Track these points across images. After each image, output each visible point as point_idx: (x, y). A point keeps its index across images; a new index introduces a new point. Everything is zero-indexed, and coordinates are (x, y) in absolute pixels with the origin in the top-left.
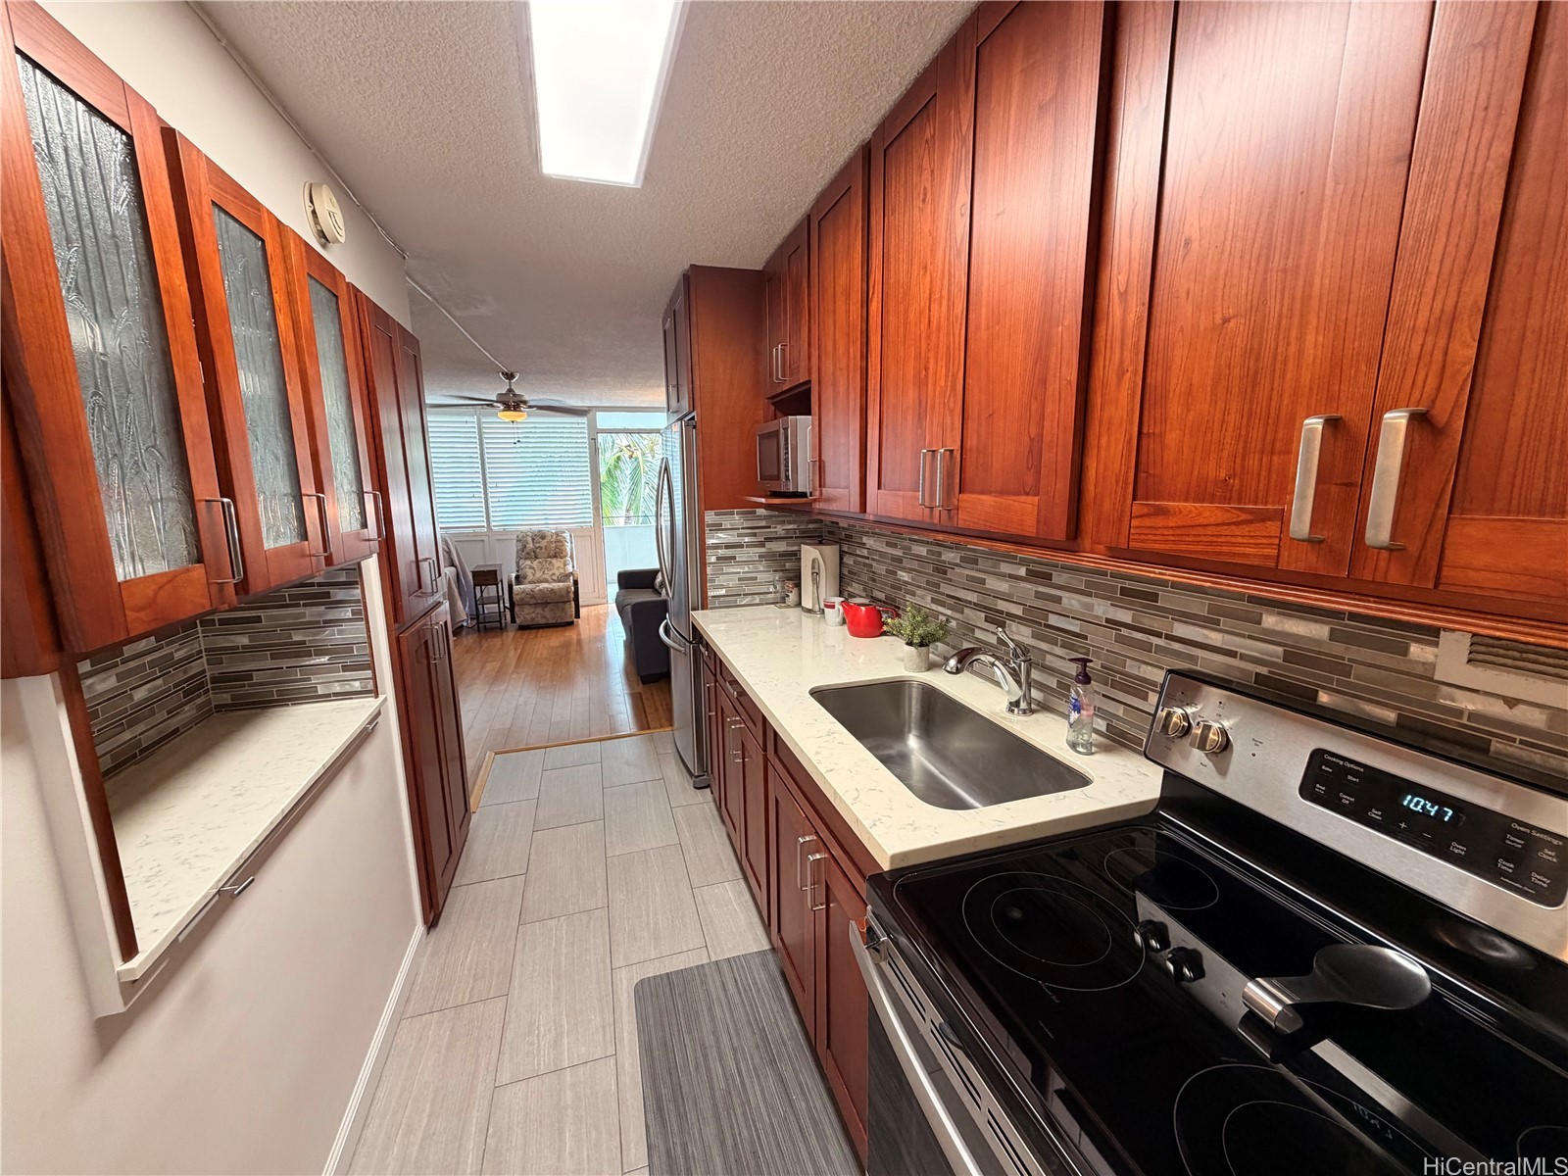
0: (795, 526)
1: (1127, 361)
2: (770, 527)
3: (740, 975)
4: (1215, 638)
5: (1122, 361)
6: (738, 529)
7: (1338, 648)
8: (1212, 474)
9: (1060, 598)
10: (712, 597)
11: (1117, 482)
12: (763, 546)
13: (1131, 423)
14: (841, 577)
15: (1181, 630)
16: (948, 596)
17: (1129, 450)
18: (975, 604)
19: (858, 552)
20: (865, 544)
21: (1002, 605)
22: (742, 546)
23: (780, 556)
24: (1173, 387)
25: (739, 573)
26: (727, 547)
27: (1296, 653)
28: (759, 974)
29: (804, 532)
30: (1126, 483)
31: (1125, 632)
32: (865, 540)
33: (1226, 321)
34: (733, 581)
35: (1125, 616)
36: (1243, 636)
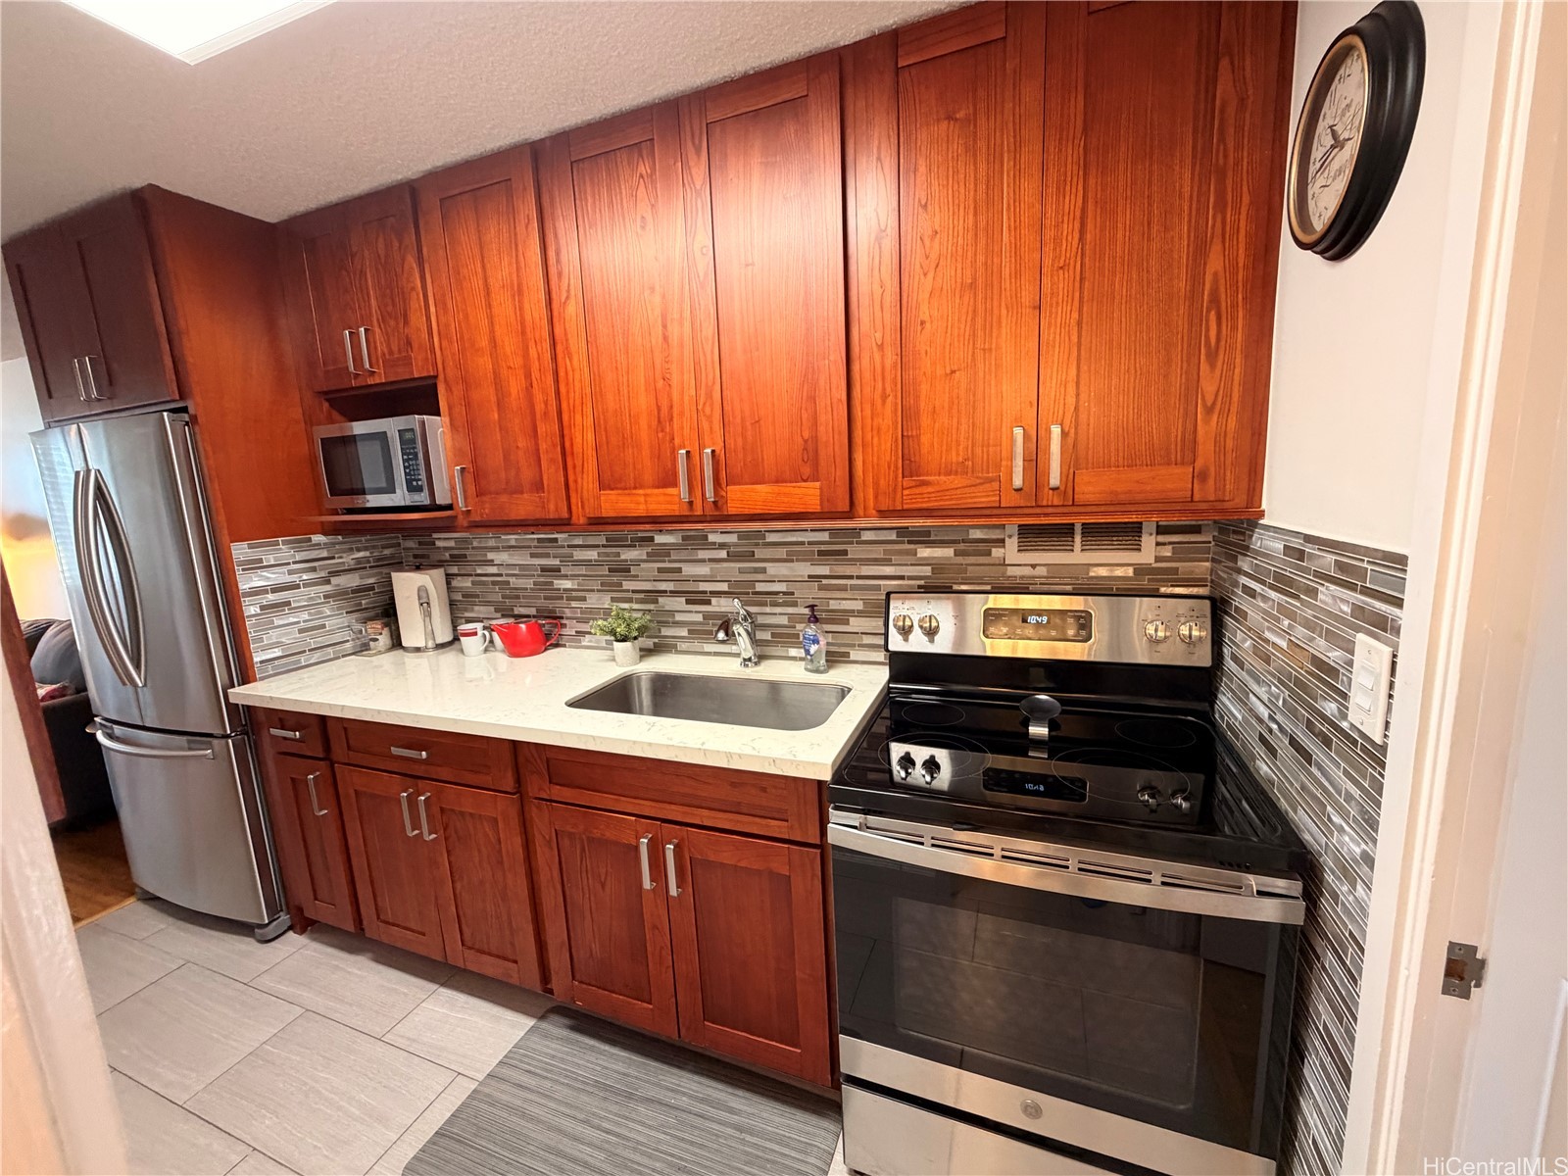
0: (367, 554)
1: (888, 390)
2: (333, 558)
3: (529, 1064)
4: (888, 570)
5: (884, 389)
6: (289, 564)
7: (960, 560)
8: (954, 460)
9: (765, 569)
10: (262, 662)
11: (889, 468)
12: (328, 582)
13: (896, 428)
14: (452, 604)
15: (866, 570)
16: (633, 591)
17: (896, 446)
18: (671, 592)
19: (479, 571)
20: (492, 561)
21: (703, 587)
22: (297, 587)
23: (354, 591)
24: (922, 407)
25: (298, 622)
26: (274, 590)
27: (938, 567)
28: (548, 1047)
29: (379, 560)
30: (896, 467)
31: (825, 581)
32: (490, 556)
33: (953, 372)
34: (290, 637)
35: (824, 570)
36: (906, 565)
